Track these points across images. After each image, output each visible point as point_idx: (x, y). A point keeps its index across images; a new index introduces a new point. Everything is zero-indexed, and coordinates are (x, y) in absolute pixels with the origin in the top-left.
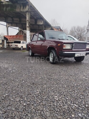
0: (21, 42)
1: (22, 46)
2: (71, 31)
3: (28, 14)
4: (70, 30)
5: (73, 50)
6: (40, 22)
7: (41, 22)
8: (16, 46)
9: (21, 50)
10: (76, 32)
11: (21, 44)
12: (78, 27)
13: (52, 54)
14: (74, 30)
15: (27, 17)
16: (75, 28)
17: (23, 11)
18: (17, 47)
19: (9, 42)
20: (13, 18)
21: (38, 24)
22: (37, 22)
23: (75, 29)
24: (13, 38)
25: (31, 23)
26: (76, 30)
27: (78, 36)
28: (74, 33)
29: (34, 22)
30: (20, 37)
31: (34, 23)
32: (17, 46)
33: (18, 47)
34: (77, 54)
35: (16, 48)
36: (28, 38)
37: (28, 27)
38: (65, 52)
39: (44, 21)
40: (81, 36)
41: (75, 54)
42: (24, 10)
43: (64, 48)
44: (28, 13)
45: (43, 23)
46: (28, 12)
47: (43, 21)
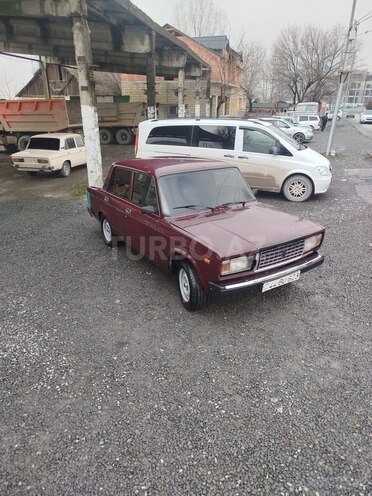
0: (62, 144)
1: (69, 162)
2: (277, 51)
3: (81, 29)
4: (276, 47)
5: (256, 271)
6: (138, 42)
7: (142, 43)
8: (40, 165)
9: (63, 176)
10: (298, 54)
11: (62, 152)
12: (310, 33)
13: (185, 275)
14: (291, 44)
15: (75, 43)
16: (294, 37)
17: (54, 14)
18: (47, 166)
19: (7, 129)
20: (12, 22)
21: (127, 48)
22: (123, 43)
23: (294, 42)
24: (23, 111)
25: (96, 45)
26: (299, 46)
27: (308, 75)
28: (289, 60)
29: (110, 39)
30: (51, 109)
31: (107, 46)
32: (46, 162)
33: (50, 168)
34: (270, 284)
35: (42, 170)
36: (91, 138)
37: (83, 88)
38: (228, 287)
39: (154, 33)
40: (318, 76)
41: (260, 285)
42: (59, 8)
43: (223, 273)
44: (78, 24)
45: (151, 44)
46: (80, 17)
47: (151, 36)
